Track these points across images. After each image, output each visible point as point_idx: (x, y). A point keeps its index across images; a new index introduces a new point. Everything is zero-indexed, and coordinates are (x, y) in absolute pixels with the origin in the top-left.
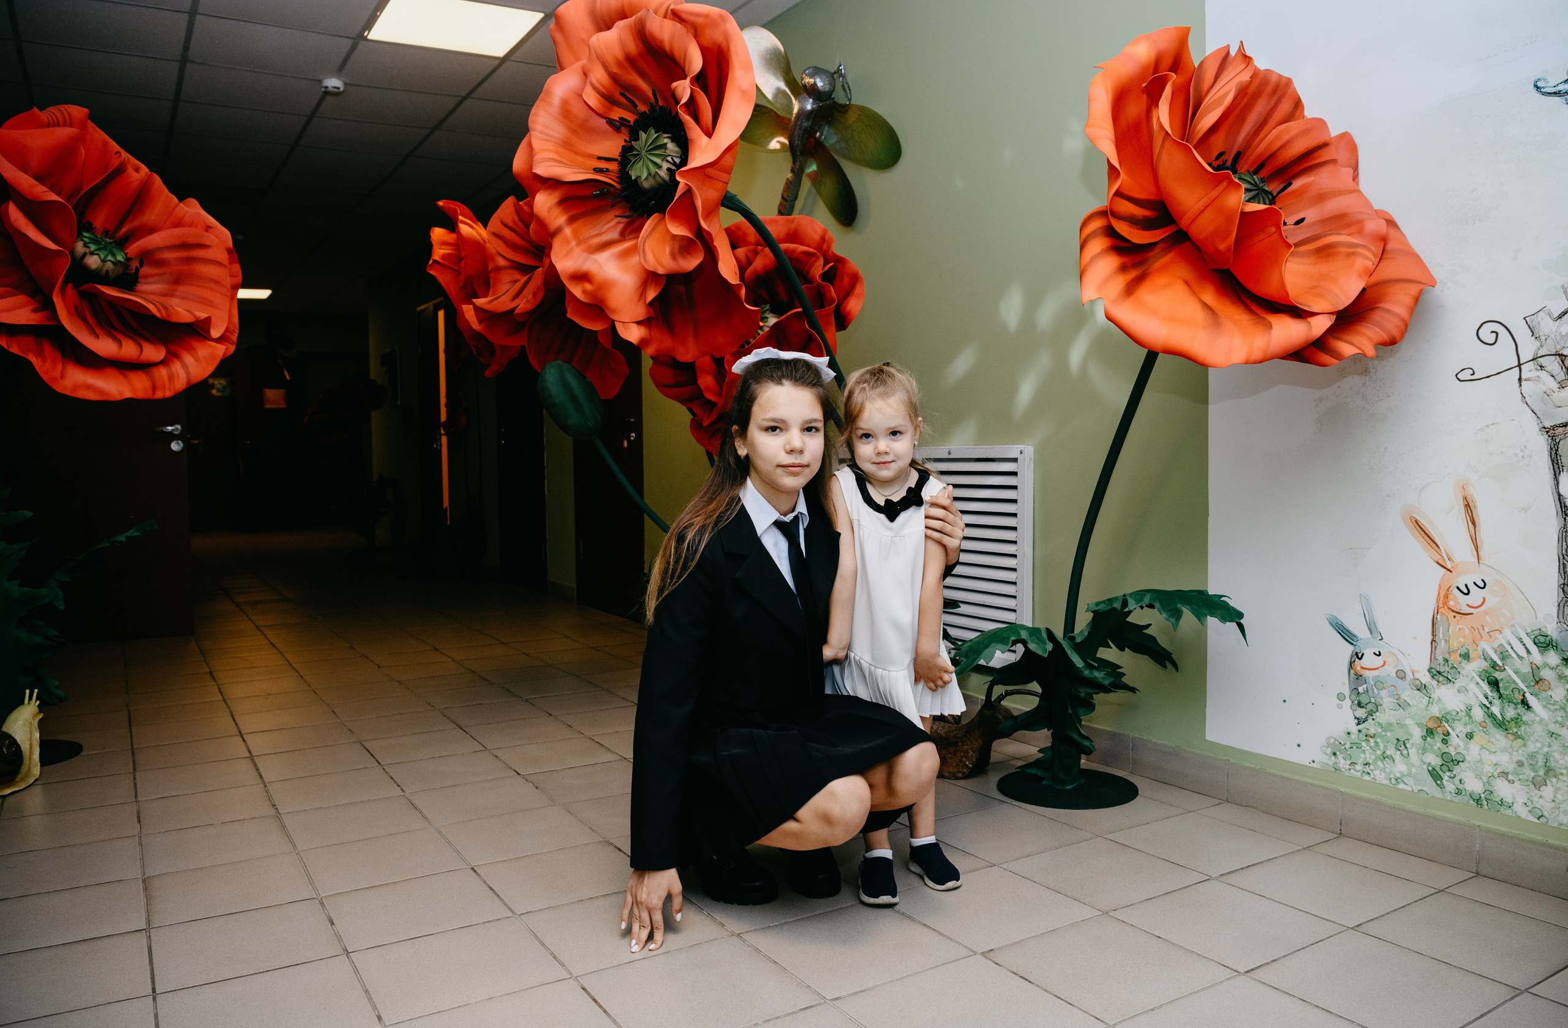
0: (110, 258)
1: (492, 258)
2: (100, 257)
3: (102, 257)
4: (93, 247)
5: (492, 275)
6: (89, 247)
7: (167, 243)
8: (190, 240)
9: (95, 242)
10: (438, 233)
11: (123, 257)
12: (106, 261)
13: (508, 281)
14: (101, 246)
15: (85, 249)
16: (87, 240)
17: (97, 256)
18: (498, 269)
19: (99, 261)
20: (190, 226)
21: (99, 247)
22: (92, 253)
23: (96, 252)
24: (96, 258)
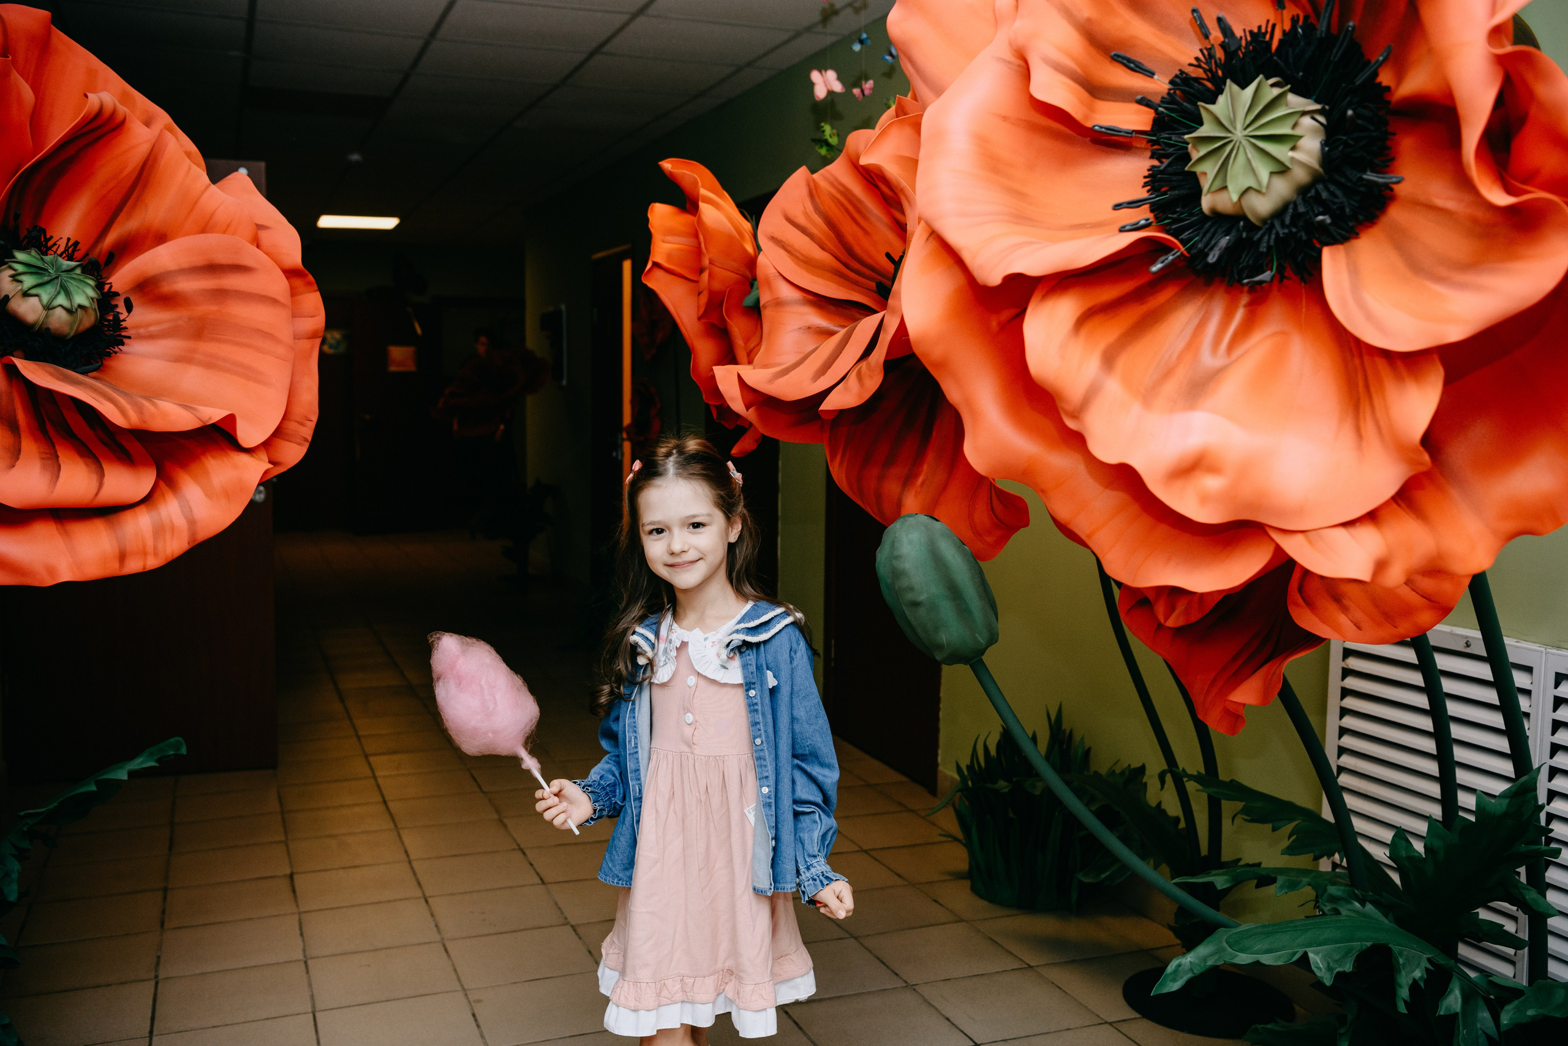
0: (61, 300)
1: (768, 283)
2: (40, 300)
3: (45, 298)
4: (28, 281)
5: (767, 314)
6: (21, 282)
7: (185, 261)
8: (222, 258)
9: (34, 270)
10: (660, 214)
11: (88, 297)
12: (54, 308)
13: (796, 327)
14: (46, 279)
15: (15, 284)
16: (20, 268)
17: (36, 299)
18: (779, 303)
19: (41, 308)
20: (224, 232)
21: (40, 281)
22: (26, 294)
23: (33, 291)
24: (34, 301)
